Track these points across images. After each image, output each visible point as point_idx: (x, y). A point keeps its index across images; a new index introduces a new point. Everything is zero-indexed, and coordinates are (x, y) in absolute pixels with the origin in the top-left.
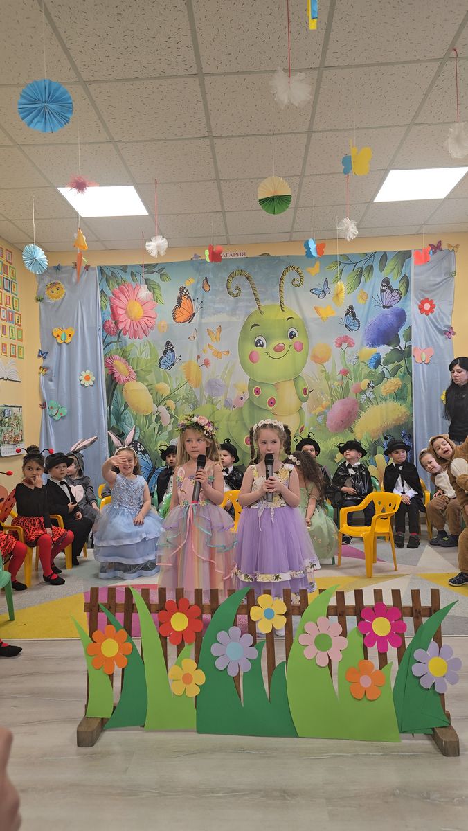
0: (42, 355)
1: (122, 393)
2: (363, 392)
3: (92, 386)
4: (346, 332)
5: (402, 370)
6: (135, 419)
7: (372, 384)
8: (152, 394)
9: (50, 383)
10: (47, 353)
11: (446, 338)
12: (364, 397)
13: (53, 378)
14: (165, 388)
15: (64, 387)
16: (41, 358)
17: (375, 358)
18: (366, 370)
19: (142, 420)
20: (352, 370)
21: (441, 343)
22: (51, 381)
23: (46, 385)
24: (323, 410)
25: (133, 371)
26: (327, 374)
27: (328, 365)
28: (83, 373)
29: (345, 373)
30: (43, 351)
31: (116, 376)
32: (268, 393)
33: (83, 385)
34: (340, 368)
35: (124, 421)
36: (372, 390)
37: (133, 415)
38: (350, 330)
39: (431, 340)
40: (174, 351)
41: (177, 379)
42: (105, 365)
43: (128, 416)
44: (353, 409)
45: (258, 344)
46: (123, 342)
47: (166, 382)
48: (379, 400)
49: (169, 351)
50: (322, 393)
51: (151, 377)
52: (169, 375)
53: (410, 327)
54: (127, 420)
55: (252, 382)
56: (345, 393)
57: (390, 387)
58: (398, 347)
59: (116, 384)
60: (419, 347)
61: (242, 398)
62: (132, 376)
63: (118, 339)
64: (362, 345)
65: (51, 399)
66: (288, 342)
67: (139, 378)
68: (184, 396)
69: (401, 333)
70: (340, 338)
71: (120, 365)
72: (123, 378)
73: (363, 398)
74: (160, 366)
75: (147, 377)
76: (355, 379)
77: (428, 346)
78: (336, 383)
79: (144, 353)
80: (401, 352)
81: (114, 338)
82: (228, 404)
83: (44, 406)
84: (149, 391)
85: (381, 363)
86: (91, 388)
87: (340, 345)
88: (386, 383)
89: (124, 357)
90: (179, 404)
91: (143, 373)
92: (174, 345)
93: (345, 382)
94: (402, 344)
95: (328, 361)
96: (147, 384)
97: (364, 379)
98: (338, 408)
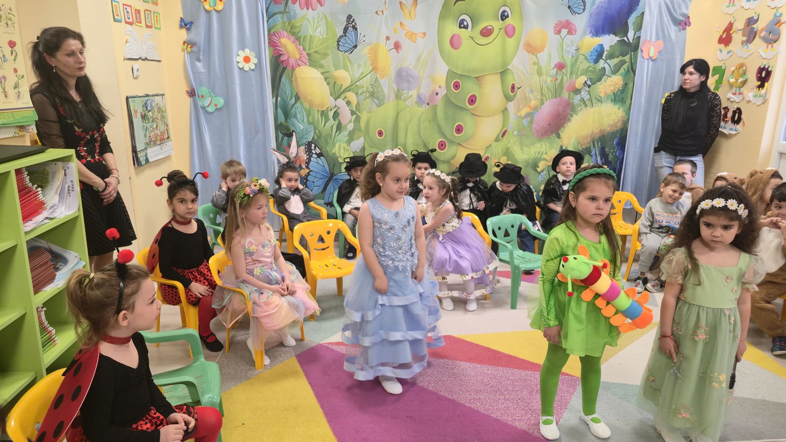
0: (186, 24)
1: (291, 82)
2: (577, 91)
3: (253, 70)
4: (567, 16)
5: (625, 66)
6: (308, 115)
7: (589, 83)
8: (328, 84)
9: (198, 64)
10: (192, 23)
11: (680, 30)
12: (578, 97)
13: (201, 57)
14: (344, 77)
15: (217, 70)
16: (184, 31)
17: (597, 51)
18: (584, 65)
19: (317, 116)
20: (569, 64)
21: (673, 36)
22: (199, 60)
23: (193, 67)
24: (531, 111)
25: (305, 53)
26: (540, 68)
27: (543, 56)
28: (241, 53)
29: (560, 67)
30: (187, 20)
31: (282, 58)
32: (469, 88)
33: (241, 69)
34: (556, 60)
35: (295, 117)
36: (587, 89)
37: (306, 110)
38: (573, 12)
39: (663, 31)
40: (356, 29)
41: (359, 66)
42: (269, 43)
43: (299, 110)
44: (564, 111)
45: (462, 25)
46: (292, 13)
47: (346, 69)
48: (594, 101)
49: (350, 29)
50: (532, 91)
51: (328, 62)
52: (350, 61)
53: (643, 14)
54: (299, 116)
55: (451, 74)
56: (557, 91)
57: (610, 86)
58: (625, 39)
59: (285, 69)
60: (648, 39)
61: (437, 94)
62: (304, 59)
63: (285, 9)
64: (585, 34)
65: (201, 85)
66: (497, 25)
67: (313, 63)
68: (367, 88)
69: (631, 21)
70: (560, 22)
71: (287, 44)
72: (292, 61)
73: (577, 99)
74: (338, 48)
75: (323, 62)
76: (571, 74)
77: (658, 38)
78: (549, 80)
79: (319, 29)
80: (628, 44)
81: (281, 8)
82: (420, 100)
83: (192, 93)
84: (326, 79)
85: (604, 58)
86: (252, 73)
87: (559, 32)
88: (605, 81)
89: (293, 34)
90: (362, 97)
91: (318, 56)
92: (357, 21)
93: (559, 78)
94: (631, 35)
95: (542, 51)
96: (322, 70)
97: (581, 75)
98: (548, 109)
